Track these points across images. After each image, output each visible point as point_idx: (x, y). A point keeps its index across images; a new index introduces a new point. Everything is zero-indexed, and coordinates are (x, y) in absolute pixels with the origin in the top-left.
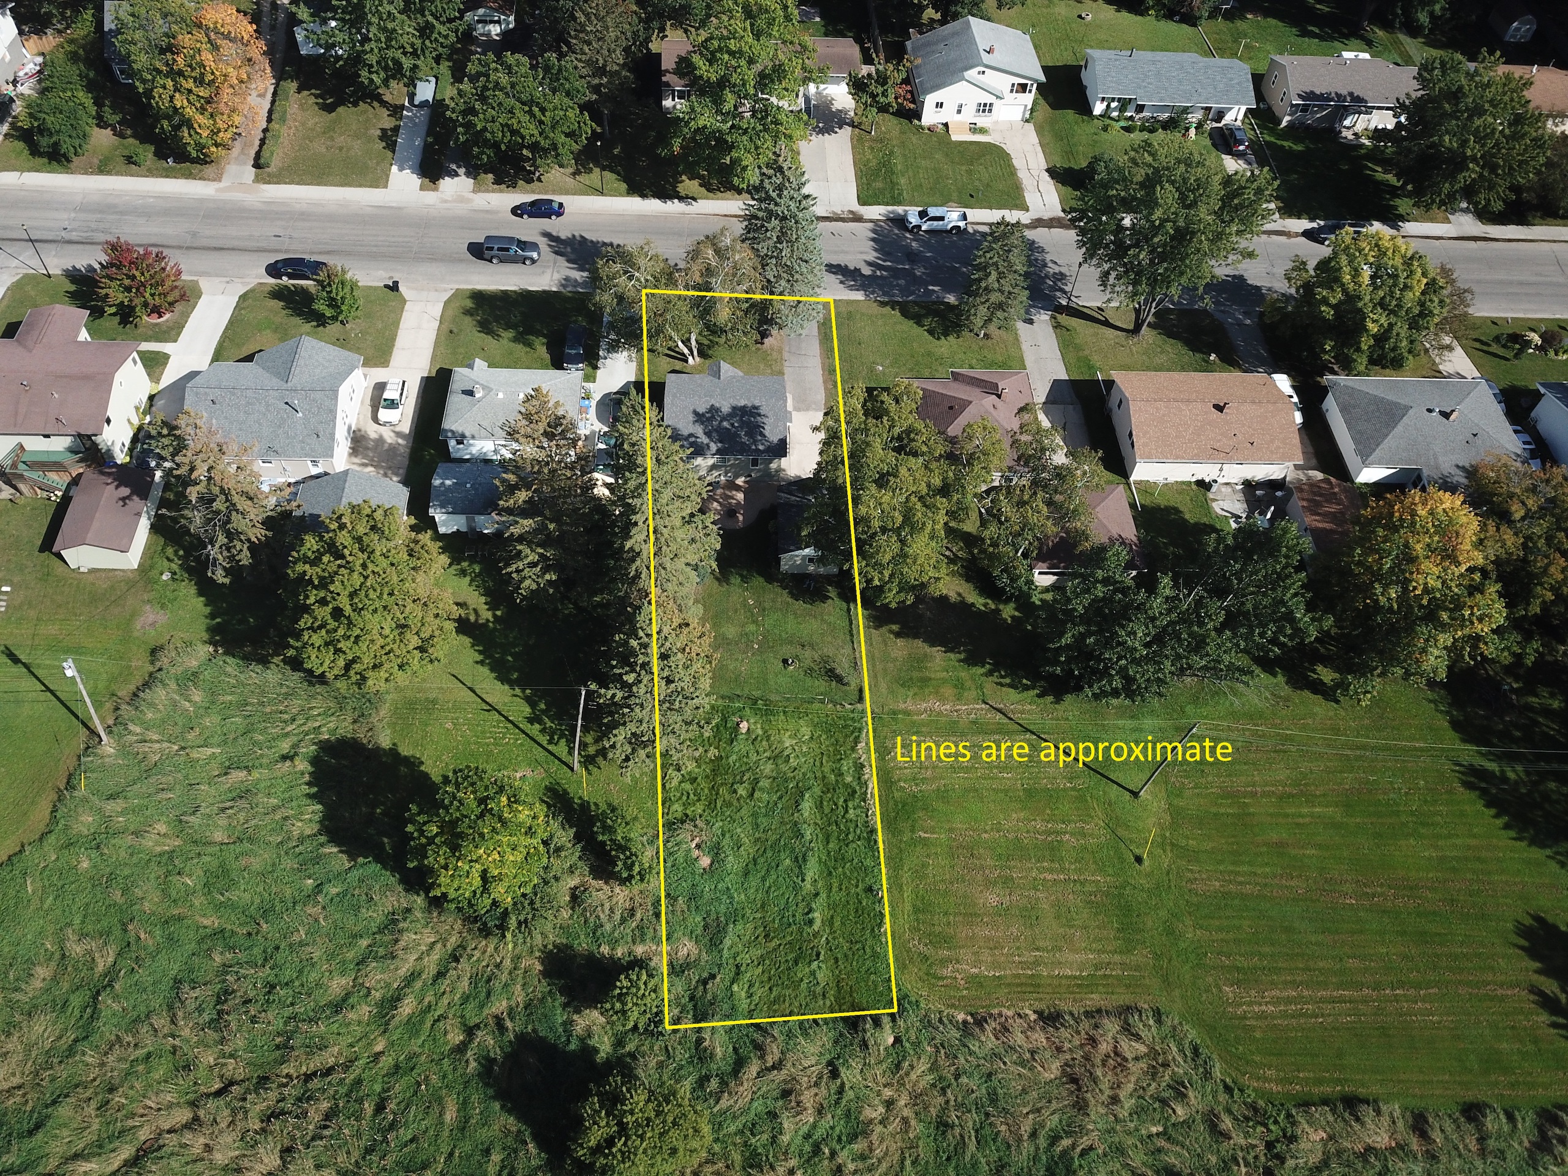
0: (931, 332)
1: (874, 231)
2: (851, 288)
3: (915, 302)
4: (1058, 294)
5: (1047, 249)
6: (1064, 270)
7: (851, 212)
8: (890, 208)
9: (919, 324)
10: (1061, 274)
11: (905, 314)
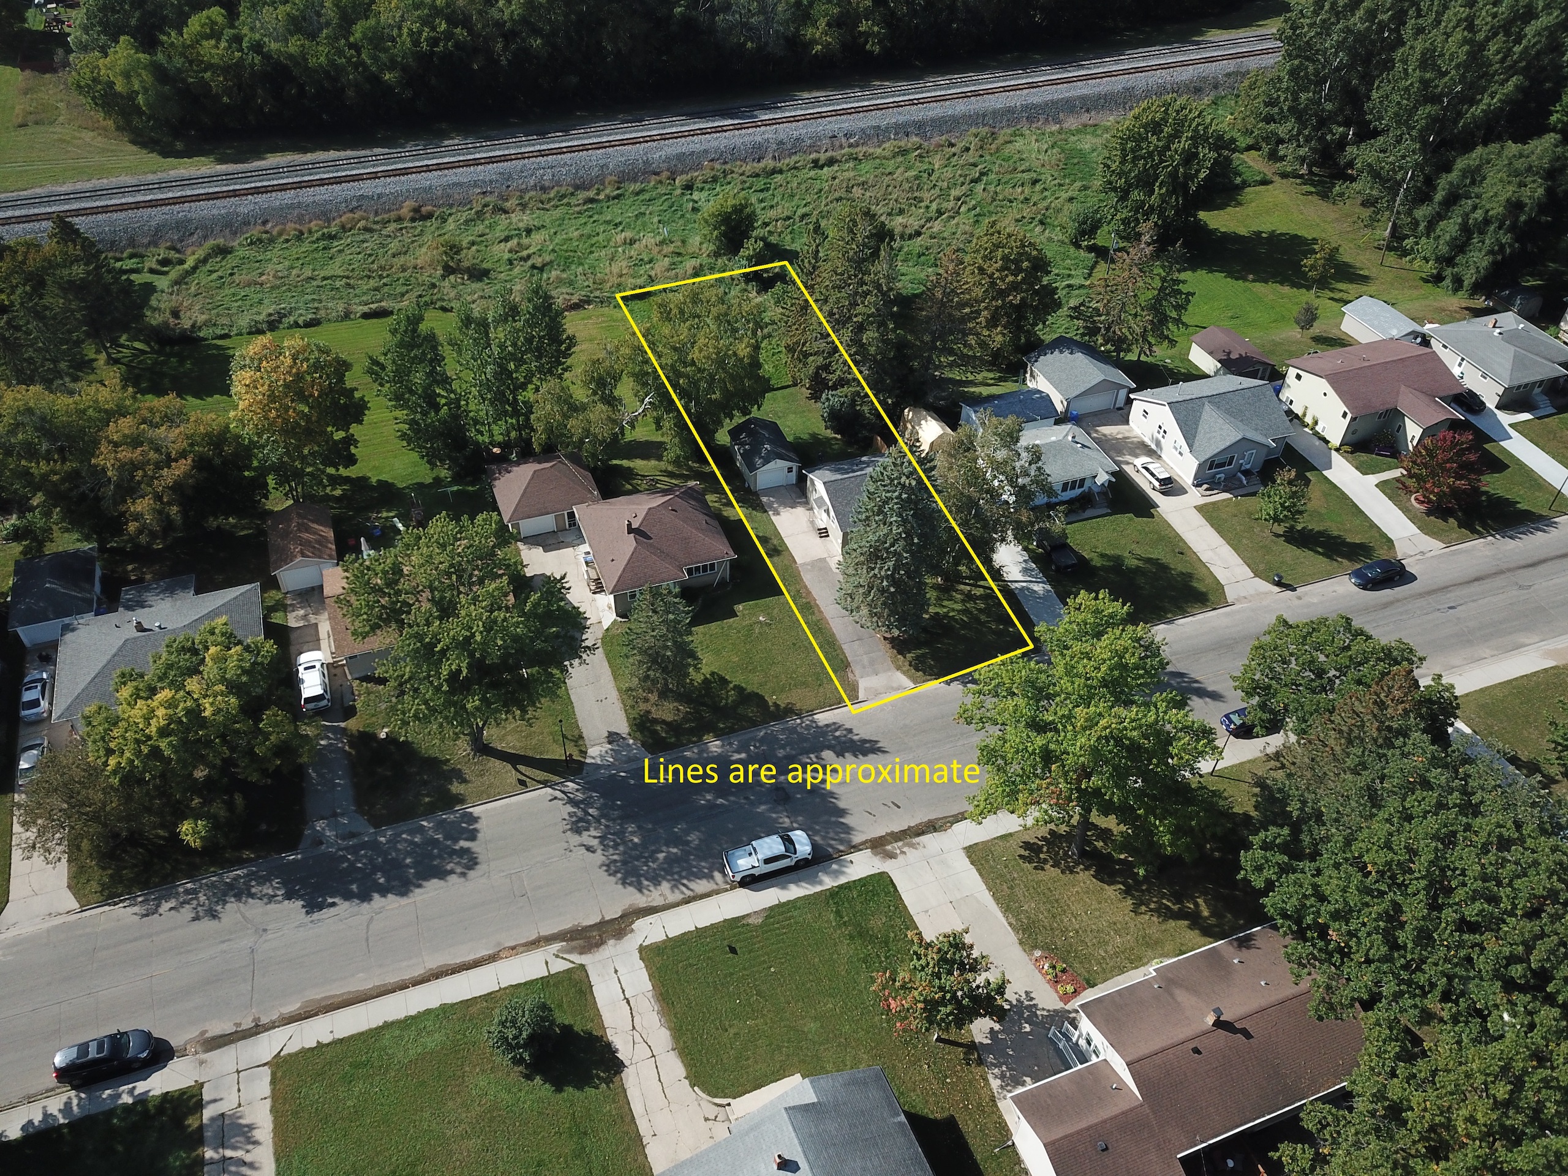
0: (724, 681)
1: (848, 829)
2: (835, 726)
3: (754, 724)
4: (580, 796)
5: (602, 873)
6: (575, 839)
7: (892, 856)
8: (843, 880)
9: (739, 689)
10: (578, 831)
11: (757, 699)
